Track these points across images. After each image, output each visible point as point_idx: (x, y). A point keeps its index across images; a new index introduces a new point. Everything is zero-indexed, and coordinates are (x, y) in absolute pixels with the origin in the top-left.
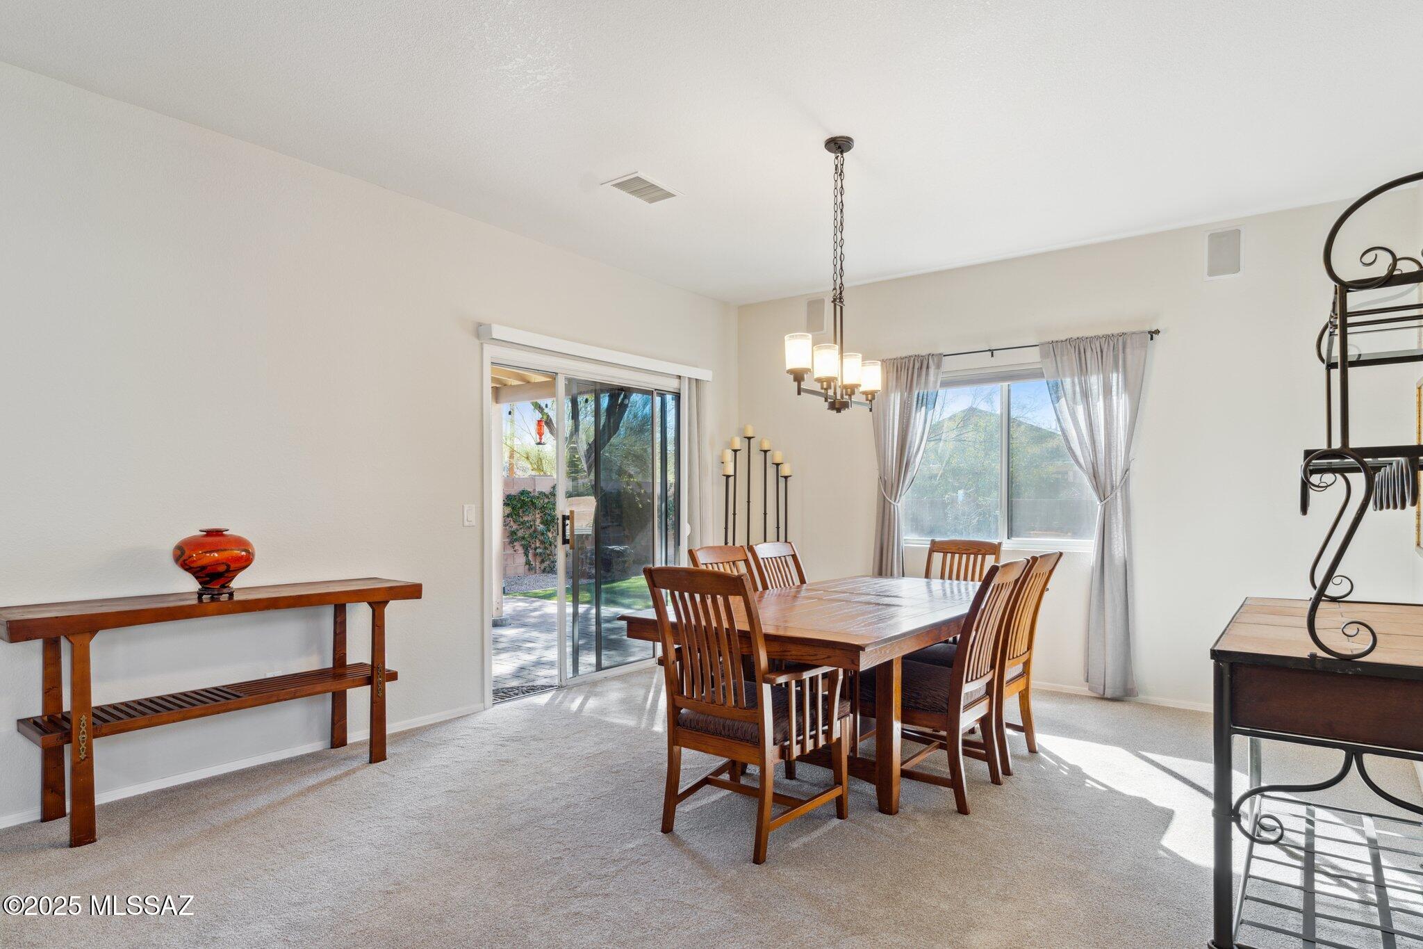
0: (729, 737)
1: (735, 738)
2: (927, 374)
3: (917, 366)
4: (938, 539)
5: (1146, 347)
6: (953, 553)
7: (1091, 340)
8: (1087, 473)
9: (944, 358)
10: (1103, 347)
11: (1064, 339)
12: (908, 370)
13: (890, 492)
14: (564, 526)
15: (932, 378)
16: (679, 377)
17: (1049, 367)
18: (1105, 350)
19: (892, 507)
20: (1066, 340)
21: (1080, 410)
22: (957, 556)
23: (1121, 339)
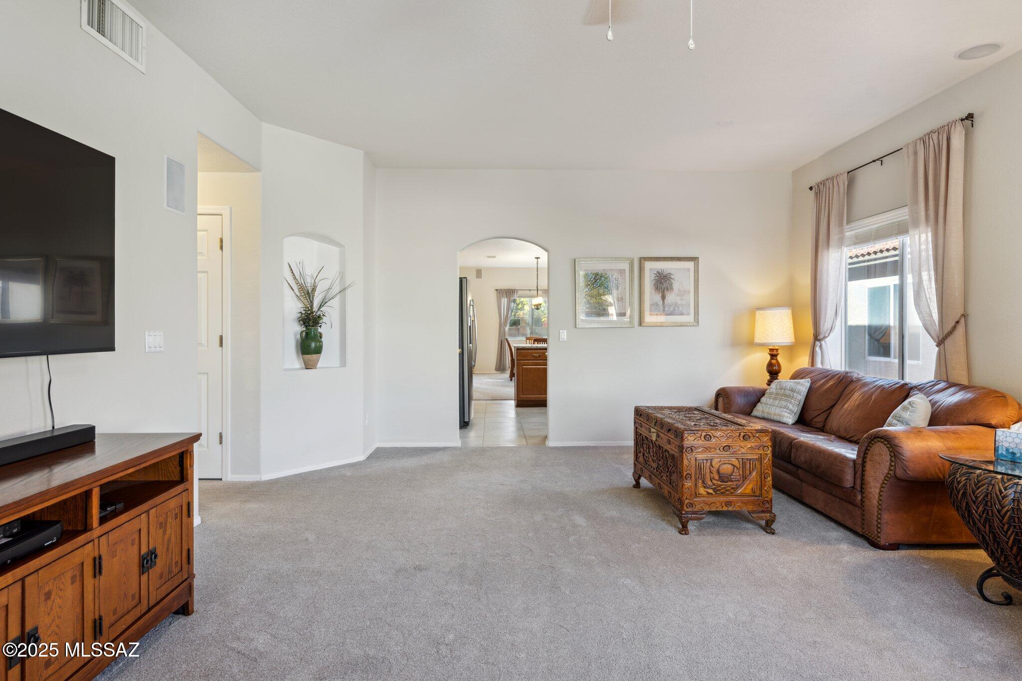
2: (514, 294)
3: (511, 292)
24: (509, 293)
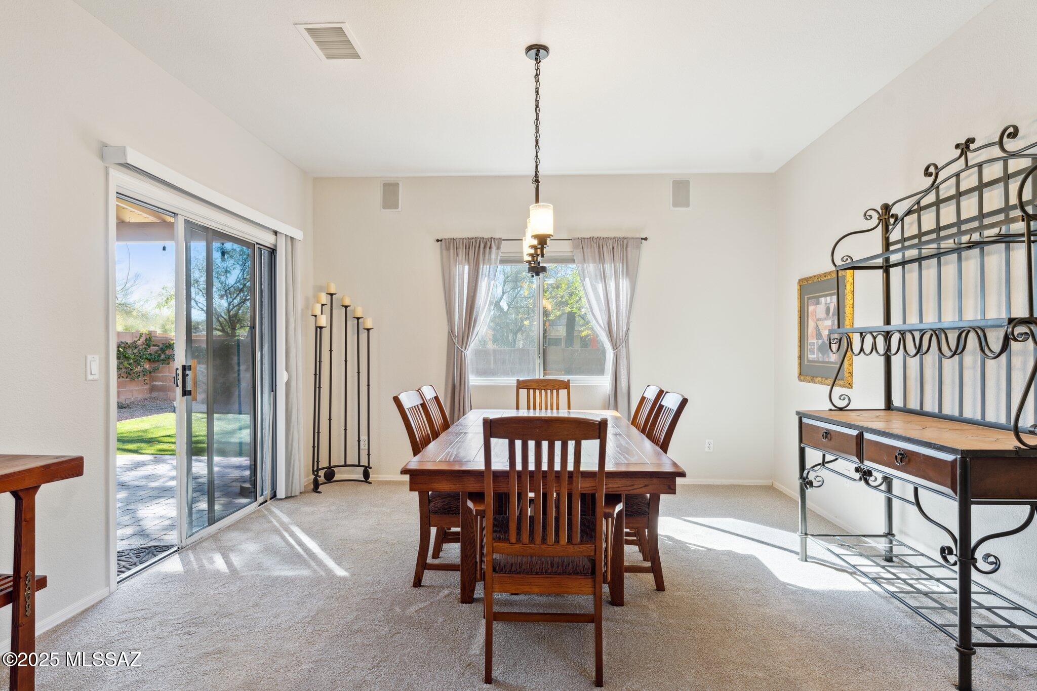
0: (556, 573)
1: (564, 573)
2: (490, 253)
3: (482, 246)
4: (521, 379)
5: (640, 248)
6: (534, 389)
7: (606, 239)
8: (605, 330)
9: (503, 241)
10: (614, 245)
11: (588, 237)
12: (475, 248)
13: (461, 343)
14: (184, 376)
15: (493, 256)
16: (276, 233)
17: (578, 256)
18: (615, 248)
19: (463, 353)
20: (590, 238)
21: (600, 287)
22: (537, 391)
23: (625, 241)
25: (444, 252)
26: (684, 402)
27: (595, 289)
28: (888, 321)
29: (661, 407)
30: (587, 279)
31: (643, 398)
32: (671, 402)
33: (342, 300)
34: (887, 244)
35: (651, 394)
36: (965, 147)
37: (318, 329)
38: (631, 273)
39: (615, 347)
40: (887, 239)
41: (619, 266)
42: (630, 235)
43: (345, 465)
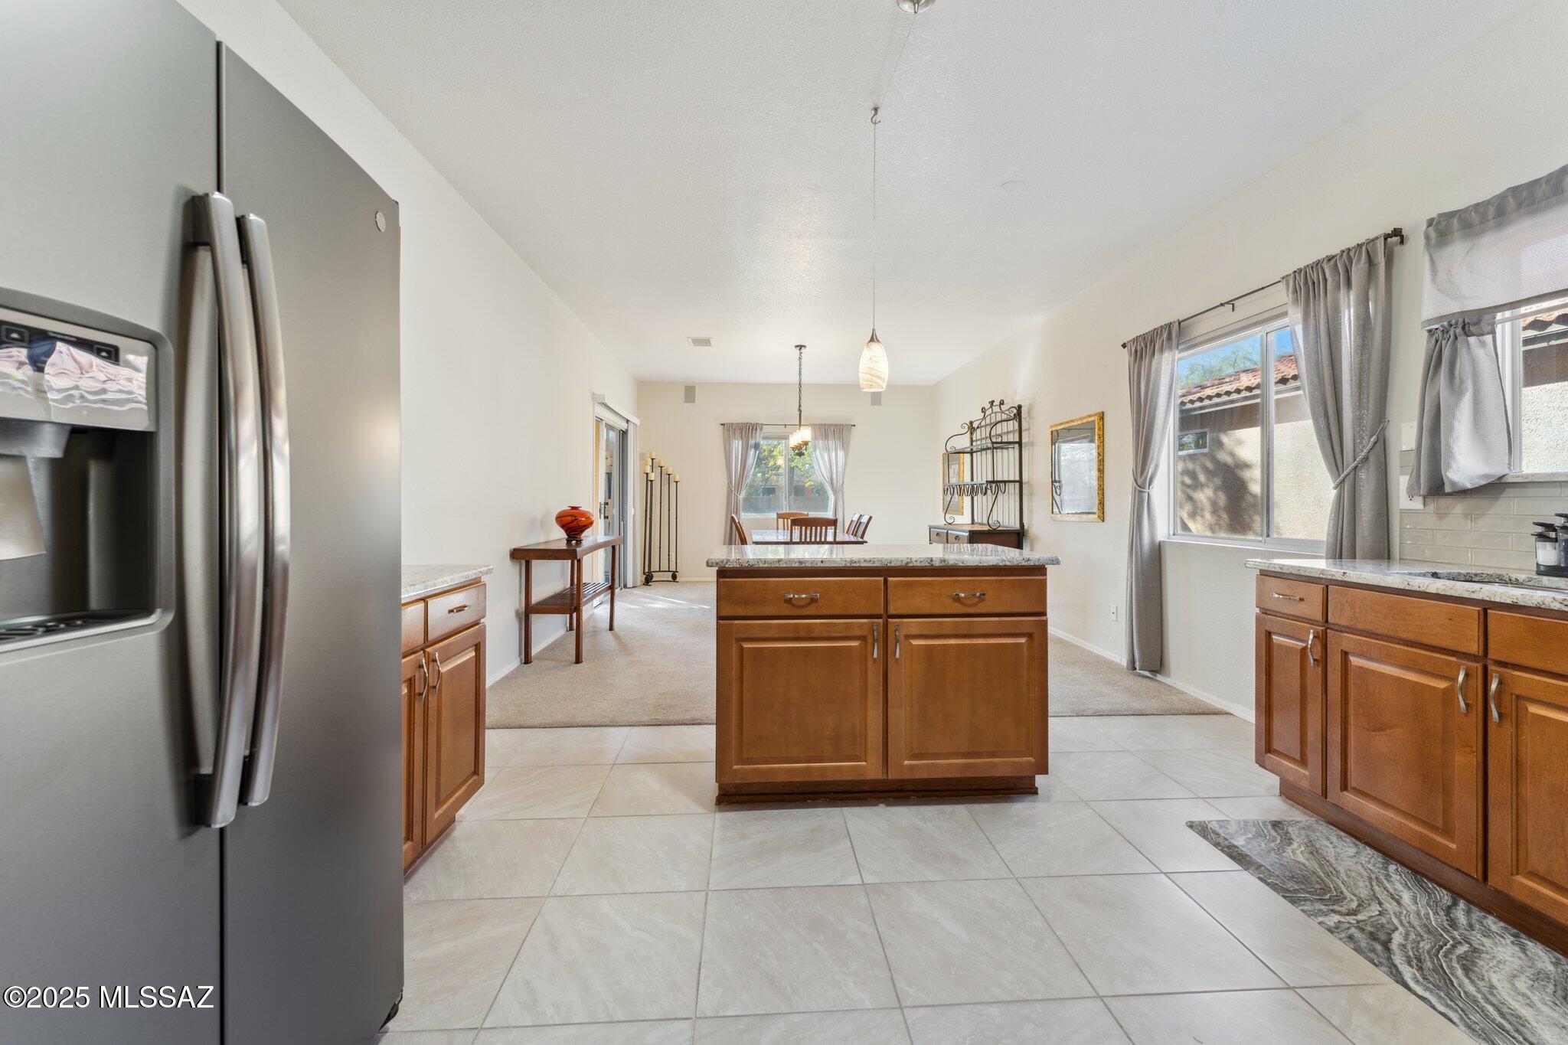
2: (756, 433)
3: (751, 428)
5: (851, 431)
7: (829, 426)
8: (829, 482)
9: (764, 426)
10: (835, 429)
13: (736, 491)
15: (758, 435)
16: (628, 421)
18: (836, 431)
19: (738, 497)
20: (820, 424)
21: (826, 455)
23: (842, 427)
24: (747, 430)
25: (726, 432)
26: (871, 518)
27: (822, 457)
28: (972, 480)
29: (861, 523)
30: (817, 450)
31: (852, 521)
32: (864, 520)
33: (659, 463)
34: (972, 441)
35: (855, 518)
36: (992, 403)
37: (649, 482)
38: (845, 447)
39: (835, 492)
40: (972, 439)
41: (838, 443)
42: (845, 423)
43: (660, 571)
